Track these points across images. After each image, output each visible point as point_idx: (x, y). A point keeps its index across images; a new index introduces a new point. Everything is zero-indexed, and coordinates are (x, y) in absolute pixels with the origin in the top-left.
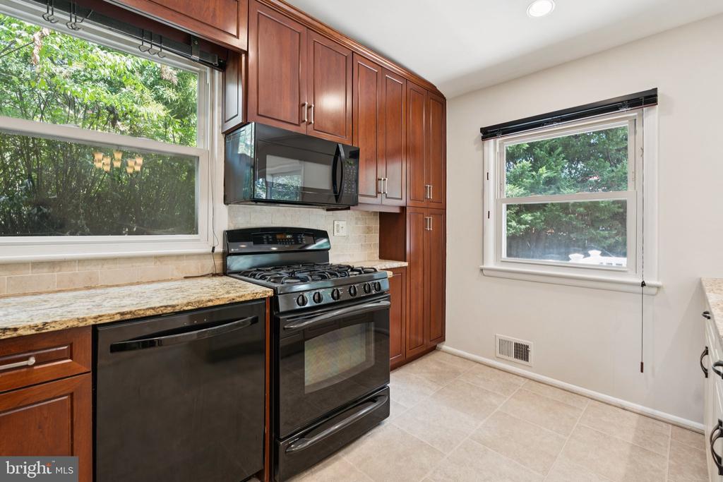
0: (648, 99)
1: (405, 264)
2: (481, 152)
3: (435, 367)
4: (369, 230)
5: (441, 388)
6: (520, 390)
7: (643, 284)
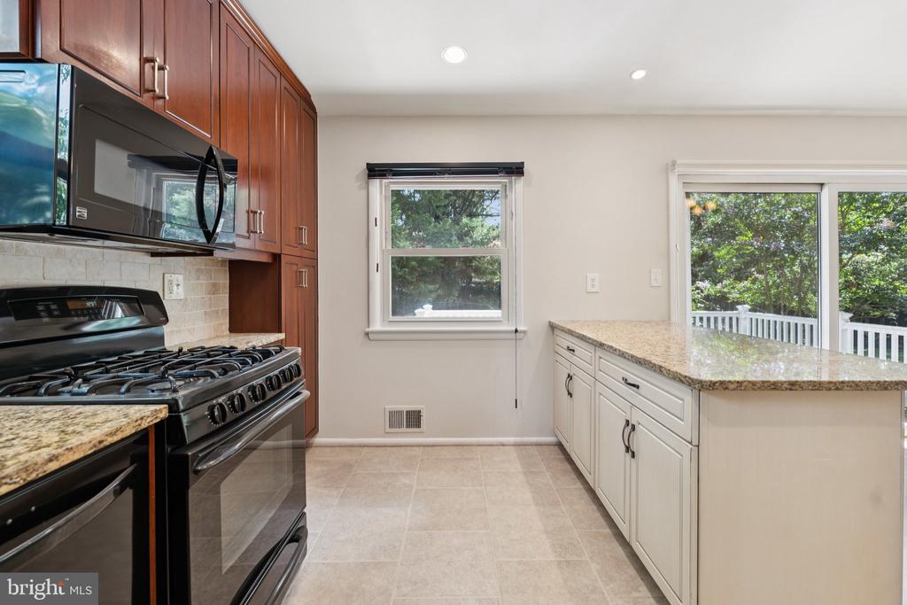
0: (516, 170)
1: (282, 336)
2: (365, 192)
3: (318, 468)
4: (214, 289)
5: (342, 490)
6: (422, 460)
7: (516, 331)
